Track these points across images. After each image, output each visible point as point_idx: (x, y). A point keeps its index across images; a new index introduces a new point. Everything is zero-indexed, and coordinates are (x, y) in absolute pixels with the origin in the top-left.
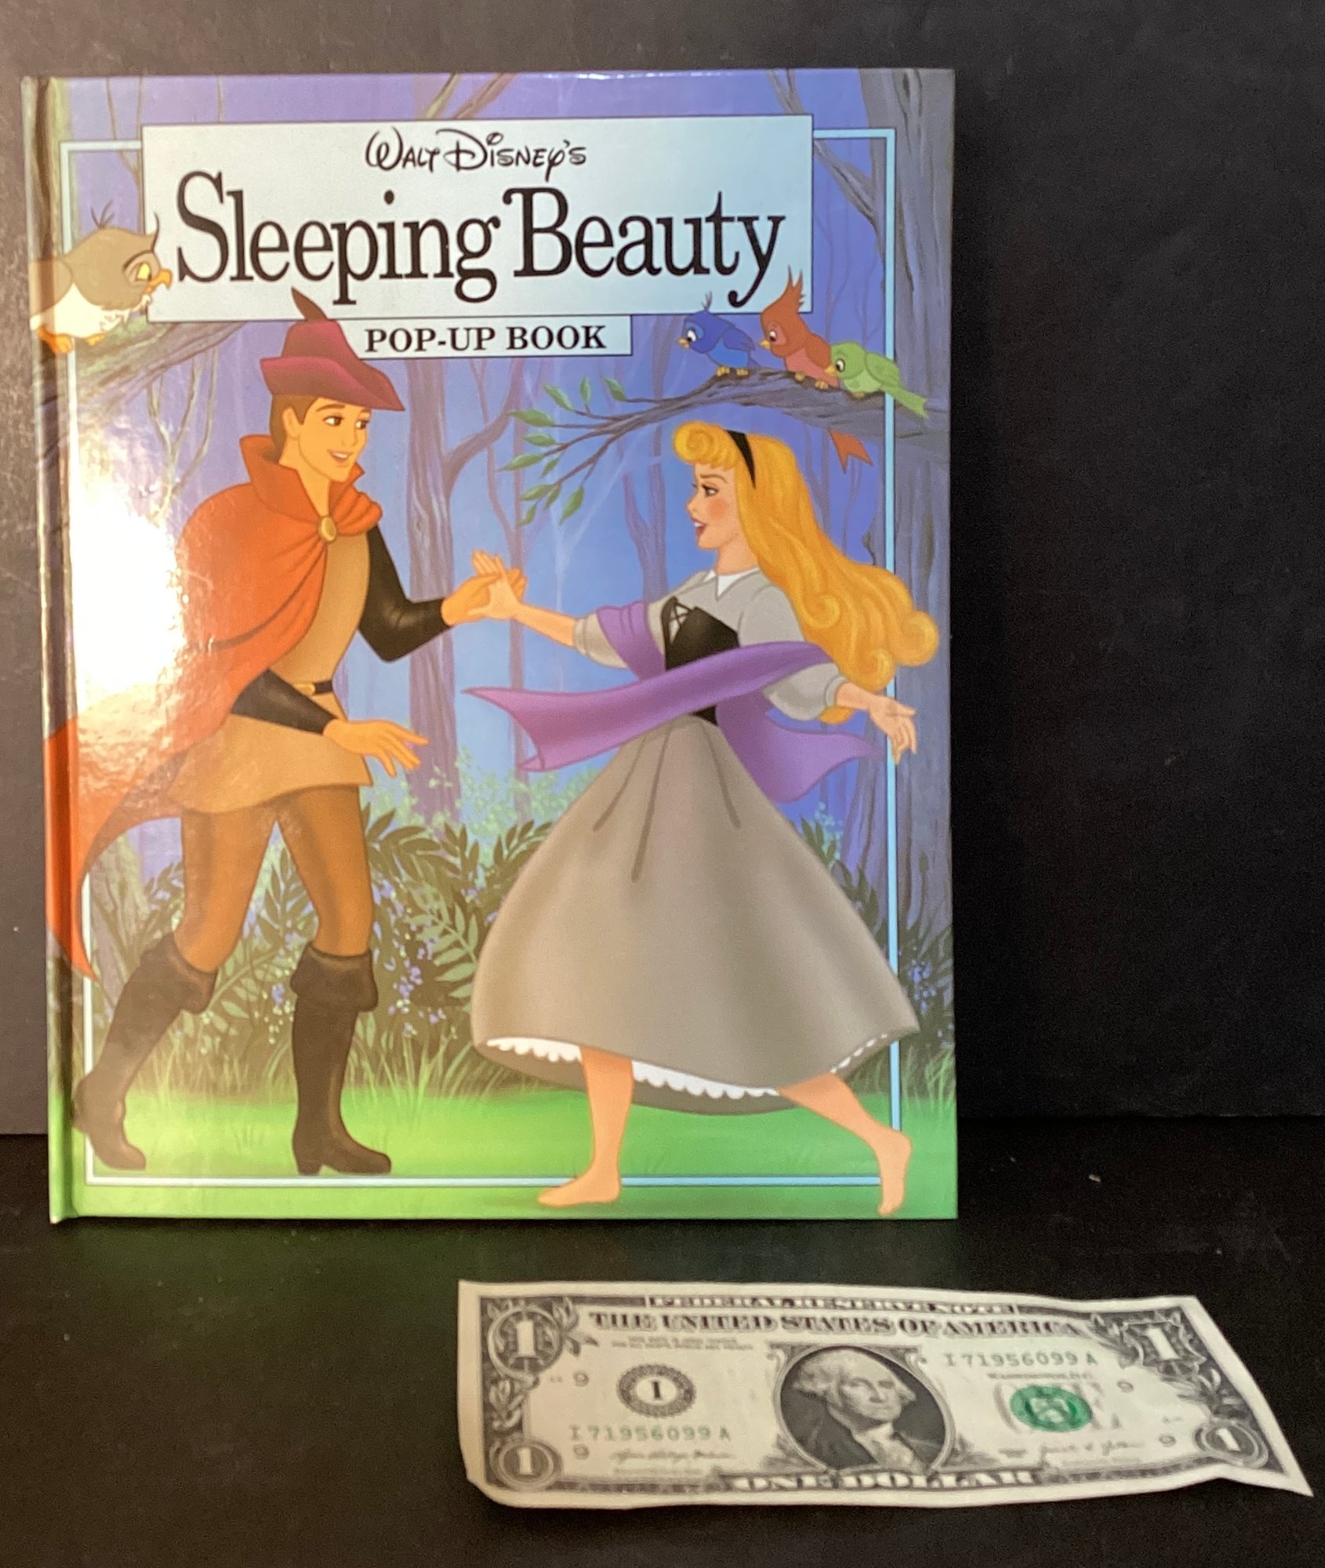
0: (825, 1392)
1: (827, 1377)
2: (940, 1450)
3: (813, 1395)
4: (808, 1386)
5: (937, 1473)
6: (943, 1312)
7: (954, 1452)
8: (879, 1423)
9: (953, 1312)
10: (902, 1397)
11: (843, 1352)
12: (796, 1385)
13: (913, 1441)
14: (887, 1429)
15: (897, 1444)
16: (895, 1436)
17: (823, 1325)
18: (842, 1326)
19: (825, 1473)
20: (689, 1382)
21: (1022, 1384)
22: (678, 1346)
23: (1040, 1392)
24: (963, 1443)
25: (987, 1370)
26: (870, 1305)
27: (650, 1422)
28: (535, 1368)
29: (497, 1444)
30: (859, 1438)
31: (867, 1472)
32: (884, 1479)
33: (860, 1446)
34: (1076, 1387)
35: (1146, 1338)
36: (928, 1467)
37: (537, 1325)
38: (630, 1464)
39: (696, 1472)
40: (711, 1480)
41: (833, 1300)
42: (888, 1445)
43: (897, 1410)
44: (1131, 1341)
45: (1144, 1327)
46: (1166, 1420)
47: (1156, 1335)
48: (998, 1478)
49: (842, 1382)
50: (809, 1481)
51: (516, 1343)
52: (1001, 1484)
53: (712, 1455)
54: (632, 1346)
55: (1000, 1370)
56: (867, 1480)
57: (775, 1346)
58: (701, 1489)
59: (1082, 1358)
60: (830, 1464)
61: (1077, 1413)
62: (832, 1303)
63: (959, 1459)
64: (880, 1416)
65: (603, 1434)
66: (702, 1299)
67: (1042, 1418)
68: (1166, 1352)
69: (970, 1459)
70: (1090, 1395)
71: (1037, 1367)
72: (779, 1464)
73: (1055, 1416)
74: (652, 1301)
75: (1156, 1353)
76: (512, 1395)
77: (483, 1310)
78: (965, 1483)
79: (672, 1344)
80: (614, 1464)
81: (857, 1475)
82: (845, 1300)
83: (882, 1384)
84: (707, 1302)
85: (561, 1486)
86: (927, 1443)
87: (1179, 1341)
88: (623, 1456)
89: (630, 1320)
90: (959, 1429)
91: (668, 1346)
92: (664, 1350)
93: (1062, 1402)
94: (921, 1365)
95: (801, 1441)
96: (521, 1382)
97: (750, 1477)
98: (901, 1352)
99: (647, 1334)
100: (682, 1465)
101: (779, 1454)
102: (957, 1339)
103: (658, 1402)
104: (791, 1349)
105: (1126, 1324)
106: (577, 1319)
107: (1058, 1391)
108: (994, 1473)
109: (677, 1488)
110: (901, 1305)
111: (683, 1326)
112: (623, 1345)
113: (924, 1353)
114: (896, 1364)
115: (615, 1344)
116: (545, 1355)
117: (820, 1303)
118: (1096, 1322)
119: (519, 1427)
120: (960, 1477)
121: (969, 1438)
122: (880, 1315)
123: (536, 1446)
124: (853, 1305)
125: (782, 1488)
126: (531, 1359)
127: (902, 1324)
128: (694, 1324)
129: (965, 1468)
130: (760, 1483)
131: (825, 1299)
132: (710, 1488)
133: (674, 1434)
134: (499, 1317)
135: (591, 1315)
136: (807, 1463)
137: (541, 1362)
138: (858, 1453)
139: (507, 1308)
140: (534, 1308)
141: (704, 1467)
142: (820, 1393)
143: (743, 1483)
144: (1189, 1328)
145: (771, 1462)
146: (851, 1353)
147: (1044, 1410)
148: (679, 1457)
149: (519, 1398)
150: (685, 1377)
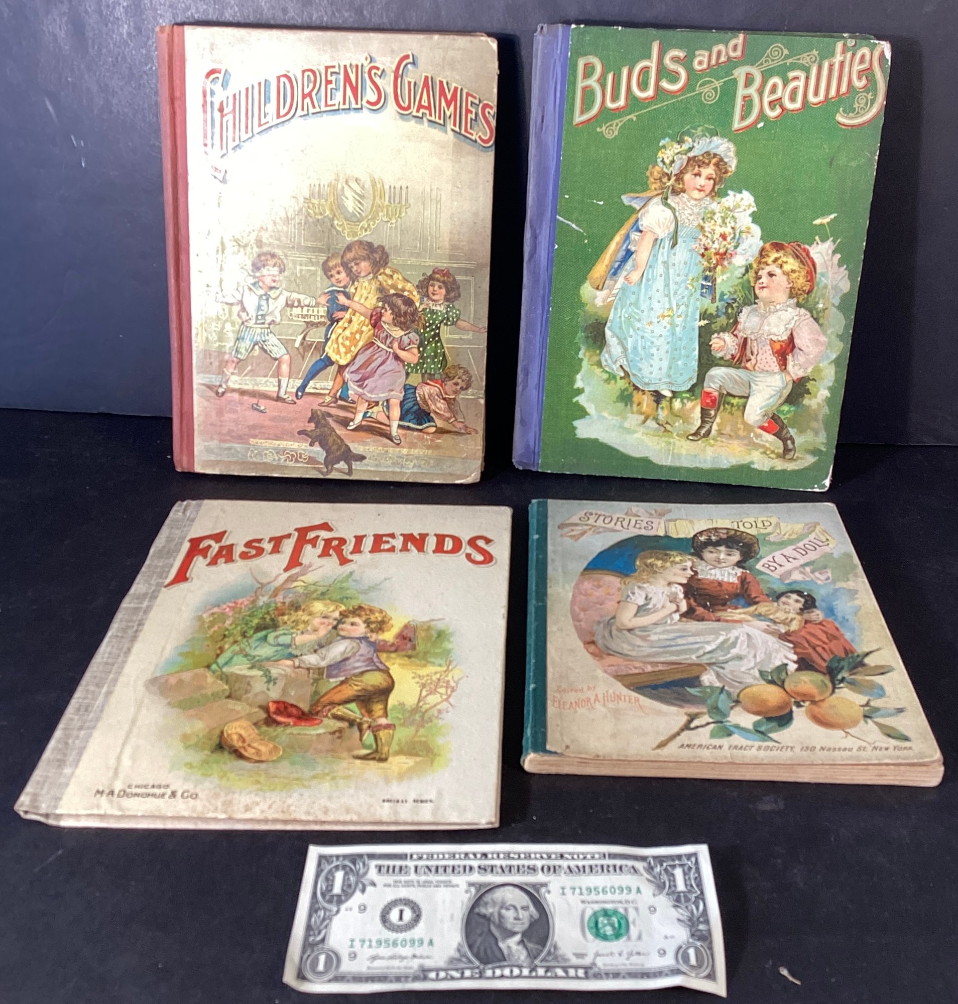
0: (492, 914)
1: (494, 903)
2: (542, 951)
3: (484, 916)
4: (483, 910)
5: (536, 966)
6: (567, 859)
7: (549, 953)
8: (514, 934)
9: (573, 858)
10: (531, 916)
11: (507, 888)
12: (477, 910)
13: (530, 945)
14: (518, 938)
15: (520, 947)
16: (521, 942)
17: (500, 870)
18: (510, 870)
19: (478, 968)
20: (419, 909)
21: (597, 907)
22: (419, 886)
23: (606, 913)
24: (555, 947)
25: (582, 897)
26: (528, 856)
27: (392, 936)
28: (340, 900)
29: (308, 952)
30: (501, 945)
31: (500, 967)
32: (507, 972)
33: (500, 949)
34: (626, 910)
35: (673, 875)
36: (533, 962)
37: (346, 874)
38: (377, 963)
39: (411, 968)
40: (418, 973)
41: (509, 853)
42: (514, 947)
43: (526, 925)
44: (665, 878)
45: (674, 867)
46: (666, 937)
47: (678, 873)
48: (566, 972)
49: (502, 907)
50: (468, 973)
51: (332, 886)
52: (568, 977)
53: (421, 957)
54: (395, 886)
55: (589, 898)
56: (498, 972)
57: (471, 884)
58: (410, 979)
59: (634, 890)
60: (481, 961)
61: (621, 929)
62: (508, 856)
63: (550, 958)
64: (516, 929)
65: (367, 943)
66: (438, 855)
67: (602, 931)
68: (681, 887)
69: (556, 958)
70: (632, 915)
71: (609, 896)
72: (455, 962)
73: (609, 931)
74: (411, 856)
75: (675, 886)
76: (324, 919)
77: (319, 864)
78: (549, 974)
79: (416, 884)
80: (368, 963)
81: (493, 969)
82: (515, 853)
83: (523, 908)
84: (441, 856)
85: (338, 979)
86: (536, 946)
87: (689, 879)
88: (374, 958)
89: (397, 869)
90: (556, 938)
91: (414, 886)
92: (412, 889)
93: (615, 920)
94: (547, 895)
95: (470, 947)
96: (330, 911)
97: (438, 970)
98: (537, 886)
99: (403, 878)
100: (404, 963)
101: (457, 955)
102: (571, 877)
103: (401, 923)
104: (479, 886)
105: (665, 864)
106: (368, 869)
107: (615, 912)
108: (565, 969)
109: (398, 979)
110: (545, 856)
111: (425, 873)
112: (389, 886)
113: (551, 887)
114: (533, 894)
115: (386, 885)
116: (347, 892)
117: (502, 856)
118: (650, 863)
119: (323, 940)
120: (548, 969)
121: (560, 944)
122: (531, 863)
123: (331, 953)
124: (519, 858)
125: (453, 978)
126: (339, 896)
127: (542, 869)
128: (430, 870)
129: (552, 964)
130: (442, 974)
131: (504, 853)
132: (416, 978)
133: (404, 943)
134: (327, 868)
135: (376, 866)
136: (470, 961)
137: (343, 898)
138: (499, 955)
139: (332, 862)
140: (347, 863)
141: (415, 964)
142: (488, 915)
143: (433, 975)
144: (698, 870)
145: (452, 960)
146: (511, 888)
147: (605, 925)
148: (402, 958)
149: (327, 922)
150: (418, 906)
